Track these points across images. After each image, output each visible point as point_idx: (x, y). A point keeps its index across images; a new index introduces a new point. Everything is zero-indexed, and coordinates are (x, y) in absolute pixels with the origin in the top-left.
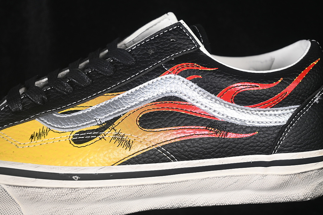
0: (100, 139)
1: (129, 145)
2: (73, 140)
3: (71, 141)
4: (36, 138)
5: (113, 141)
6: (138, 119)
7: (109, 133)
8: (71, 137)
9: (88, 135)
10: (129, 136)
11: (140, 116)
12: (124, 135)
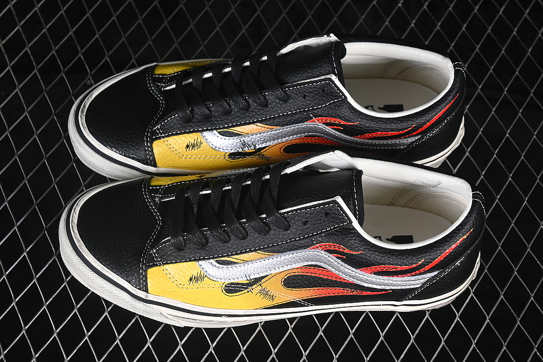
0: (248, 292)
1: (272, 298)
2: (225, 290)
3: (223, 290)
4: (194, 281)
5: (259, 294)
6: (283, 280)
7: (256, 288)
8: (224, 286)
9: (238, 287)
10: (273, 292)
11: (286, 277)
12: (268, 291)
